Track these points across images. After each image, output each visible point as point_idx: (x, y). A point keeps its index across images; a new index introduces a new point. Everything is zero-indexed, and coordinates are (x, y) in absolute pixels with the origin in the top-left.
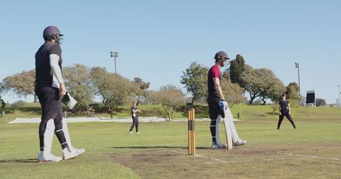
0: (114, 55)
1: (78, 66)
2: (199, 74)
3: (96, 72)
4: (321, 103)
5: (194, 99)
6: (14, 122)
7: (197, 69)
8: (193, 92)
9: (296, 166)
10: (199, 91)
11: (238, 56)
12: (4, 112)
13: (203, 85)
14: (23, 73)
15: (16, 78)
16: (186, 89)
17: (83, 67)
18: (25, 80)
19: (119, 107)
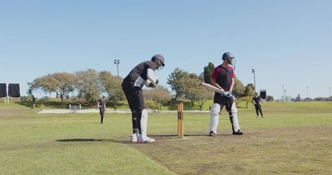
0: (117, 62)
1: (90, 70)
2: (181, 76)
3: (104, 75)
4: (270, 99)
5: (176, 96)
6: (42, 112)
7: (179, 73)
8: (176, 90)
9: (261, 146)
10: (181, 89)
11: (210, 63)
12: (34, 105)
13: (184, 85)
14: (49, 75)
15: (43, 80)
16: (171, 88)
17: (94, 71)
18: (50, 80)
19: (120, 102)
